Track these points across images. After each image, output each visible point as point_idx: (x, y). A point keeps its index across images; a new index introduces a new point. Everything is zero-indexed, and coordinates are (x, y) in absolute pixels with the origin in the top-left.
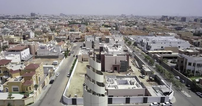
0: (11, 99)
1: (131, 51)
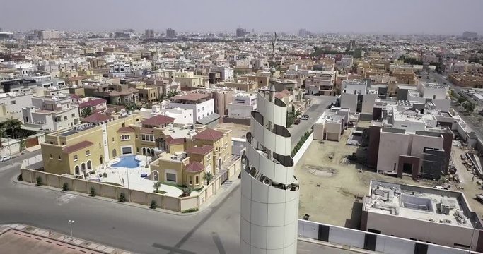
0: (159, 194)
1: (467, 130)
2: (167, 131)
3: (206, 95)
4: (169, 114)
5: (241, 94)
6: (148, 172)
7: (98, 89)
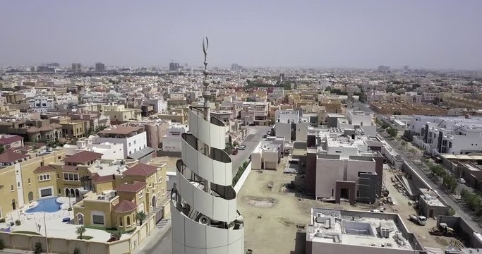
0: (83, 240)
1: (393, 153)
2: (93, 169)
3: (138, 128)
4: (96, 150)
5: (176, 126)
6: (71, 216)
7: (13, 126)
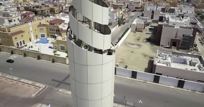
0: (56, 56)
1: (202, 27)
2: (61, 27)
4: (63, 19)
7: (30, 7)
